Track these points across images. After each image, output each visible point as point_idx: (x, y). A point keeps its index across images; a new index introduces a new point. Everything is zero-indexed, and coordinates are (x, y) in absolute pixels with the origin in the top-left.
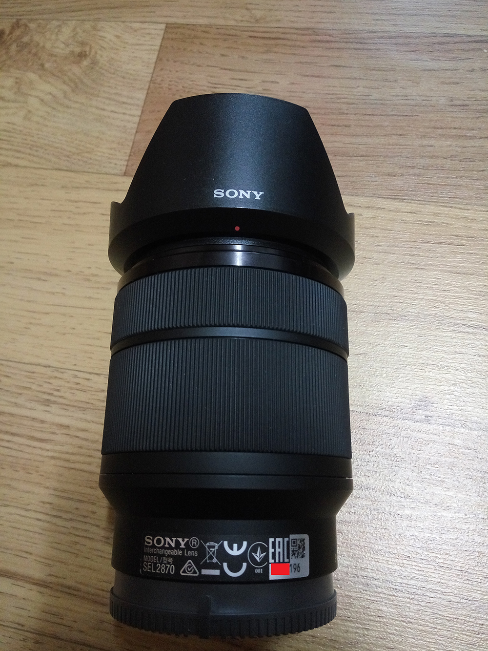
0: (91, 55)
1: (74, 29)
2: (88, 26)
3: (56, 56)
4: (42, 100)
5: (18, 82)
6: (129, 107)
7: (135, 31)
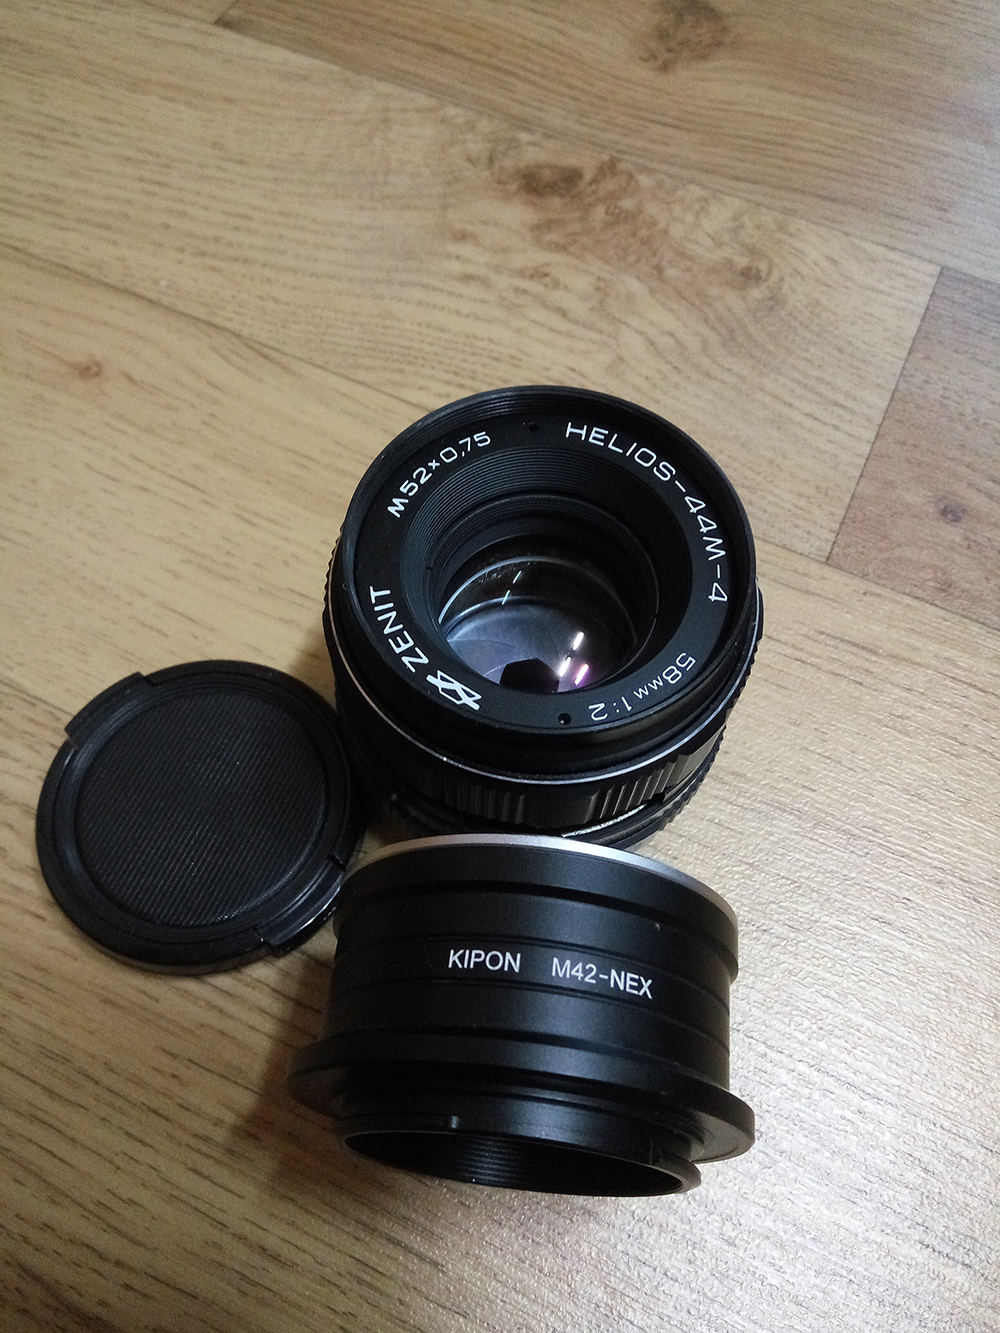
0: (770, 282)
1: (736, 217)
2: (767, 218)
3: (690, 258)
4: (652, 344)
5: (602, 289)
6: (848, 417)
7: (873, 261)
